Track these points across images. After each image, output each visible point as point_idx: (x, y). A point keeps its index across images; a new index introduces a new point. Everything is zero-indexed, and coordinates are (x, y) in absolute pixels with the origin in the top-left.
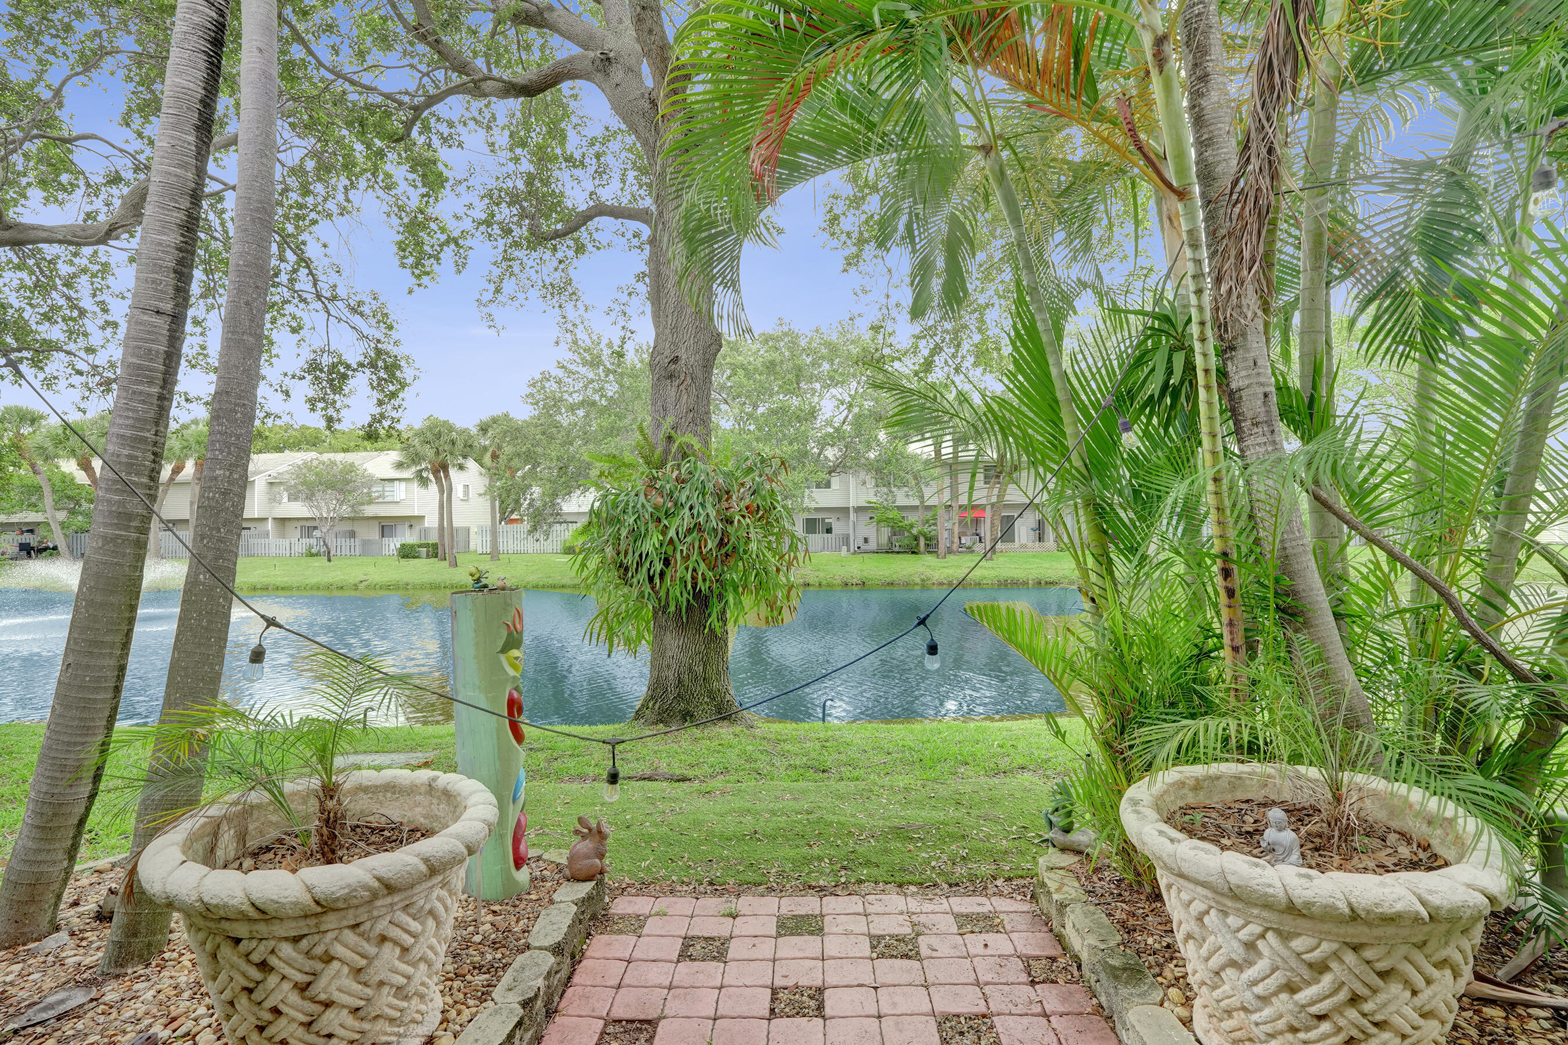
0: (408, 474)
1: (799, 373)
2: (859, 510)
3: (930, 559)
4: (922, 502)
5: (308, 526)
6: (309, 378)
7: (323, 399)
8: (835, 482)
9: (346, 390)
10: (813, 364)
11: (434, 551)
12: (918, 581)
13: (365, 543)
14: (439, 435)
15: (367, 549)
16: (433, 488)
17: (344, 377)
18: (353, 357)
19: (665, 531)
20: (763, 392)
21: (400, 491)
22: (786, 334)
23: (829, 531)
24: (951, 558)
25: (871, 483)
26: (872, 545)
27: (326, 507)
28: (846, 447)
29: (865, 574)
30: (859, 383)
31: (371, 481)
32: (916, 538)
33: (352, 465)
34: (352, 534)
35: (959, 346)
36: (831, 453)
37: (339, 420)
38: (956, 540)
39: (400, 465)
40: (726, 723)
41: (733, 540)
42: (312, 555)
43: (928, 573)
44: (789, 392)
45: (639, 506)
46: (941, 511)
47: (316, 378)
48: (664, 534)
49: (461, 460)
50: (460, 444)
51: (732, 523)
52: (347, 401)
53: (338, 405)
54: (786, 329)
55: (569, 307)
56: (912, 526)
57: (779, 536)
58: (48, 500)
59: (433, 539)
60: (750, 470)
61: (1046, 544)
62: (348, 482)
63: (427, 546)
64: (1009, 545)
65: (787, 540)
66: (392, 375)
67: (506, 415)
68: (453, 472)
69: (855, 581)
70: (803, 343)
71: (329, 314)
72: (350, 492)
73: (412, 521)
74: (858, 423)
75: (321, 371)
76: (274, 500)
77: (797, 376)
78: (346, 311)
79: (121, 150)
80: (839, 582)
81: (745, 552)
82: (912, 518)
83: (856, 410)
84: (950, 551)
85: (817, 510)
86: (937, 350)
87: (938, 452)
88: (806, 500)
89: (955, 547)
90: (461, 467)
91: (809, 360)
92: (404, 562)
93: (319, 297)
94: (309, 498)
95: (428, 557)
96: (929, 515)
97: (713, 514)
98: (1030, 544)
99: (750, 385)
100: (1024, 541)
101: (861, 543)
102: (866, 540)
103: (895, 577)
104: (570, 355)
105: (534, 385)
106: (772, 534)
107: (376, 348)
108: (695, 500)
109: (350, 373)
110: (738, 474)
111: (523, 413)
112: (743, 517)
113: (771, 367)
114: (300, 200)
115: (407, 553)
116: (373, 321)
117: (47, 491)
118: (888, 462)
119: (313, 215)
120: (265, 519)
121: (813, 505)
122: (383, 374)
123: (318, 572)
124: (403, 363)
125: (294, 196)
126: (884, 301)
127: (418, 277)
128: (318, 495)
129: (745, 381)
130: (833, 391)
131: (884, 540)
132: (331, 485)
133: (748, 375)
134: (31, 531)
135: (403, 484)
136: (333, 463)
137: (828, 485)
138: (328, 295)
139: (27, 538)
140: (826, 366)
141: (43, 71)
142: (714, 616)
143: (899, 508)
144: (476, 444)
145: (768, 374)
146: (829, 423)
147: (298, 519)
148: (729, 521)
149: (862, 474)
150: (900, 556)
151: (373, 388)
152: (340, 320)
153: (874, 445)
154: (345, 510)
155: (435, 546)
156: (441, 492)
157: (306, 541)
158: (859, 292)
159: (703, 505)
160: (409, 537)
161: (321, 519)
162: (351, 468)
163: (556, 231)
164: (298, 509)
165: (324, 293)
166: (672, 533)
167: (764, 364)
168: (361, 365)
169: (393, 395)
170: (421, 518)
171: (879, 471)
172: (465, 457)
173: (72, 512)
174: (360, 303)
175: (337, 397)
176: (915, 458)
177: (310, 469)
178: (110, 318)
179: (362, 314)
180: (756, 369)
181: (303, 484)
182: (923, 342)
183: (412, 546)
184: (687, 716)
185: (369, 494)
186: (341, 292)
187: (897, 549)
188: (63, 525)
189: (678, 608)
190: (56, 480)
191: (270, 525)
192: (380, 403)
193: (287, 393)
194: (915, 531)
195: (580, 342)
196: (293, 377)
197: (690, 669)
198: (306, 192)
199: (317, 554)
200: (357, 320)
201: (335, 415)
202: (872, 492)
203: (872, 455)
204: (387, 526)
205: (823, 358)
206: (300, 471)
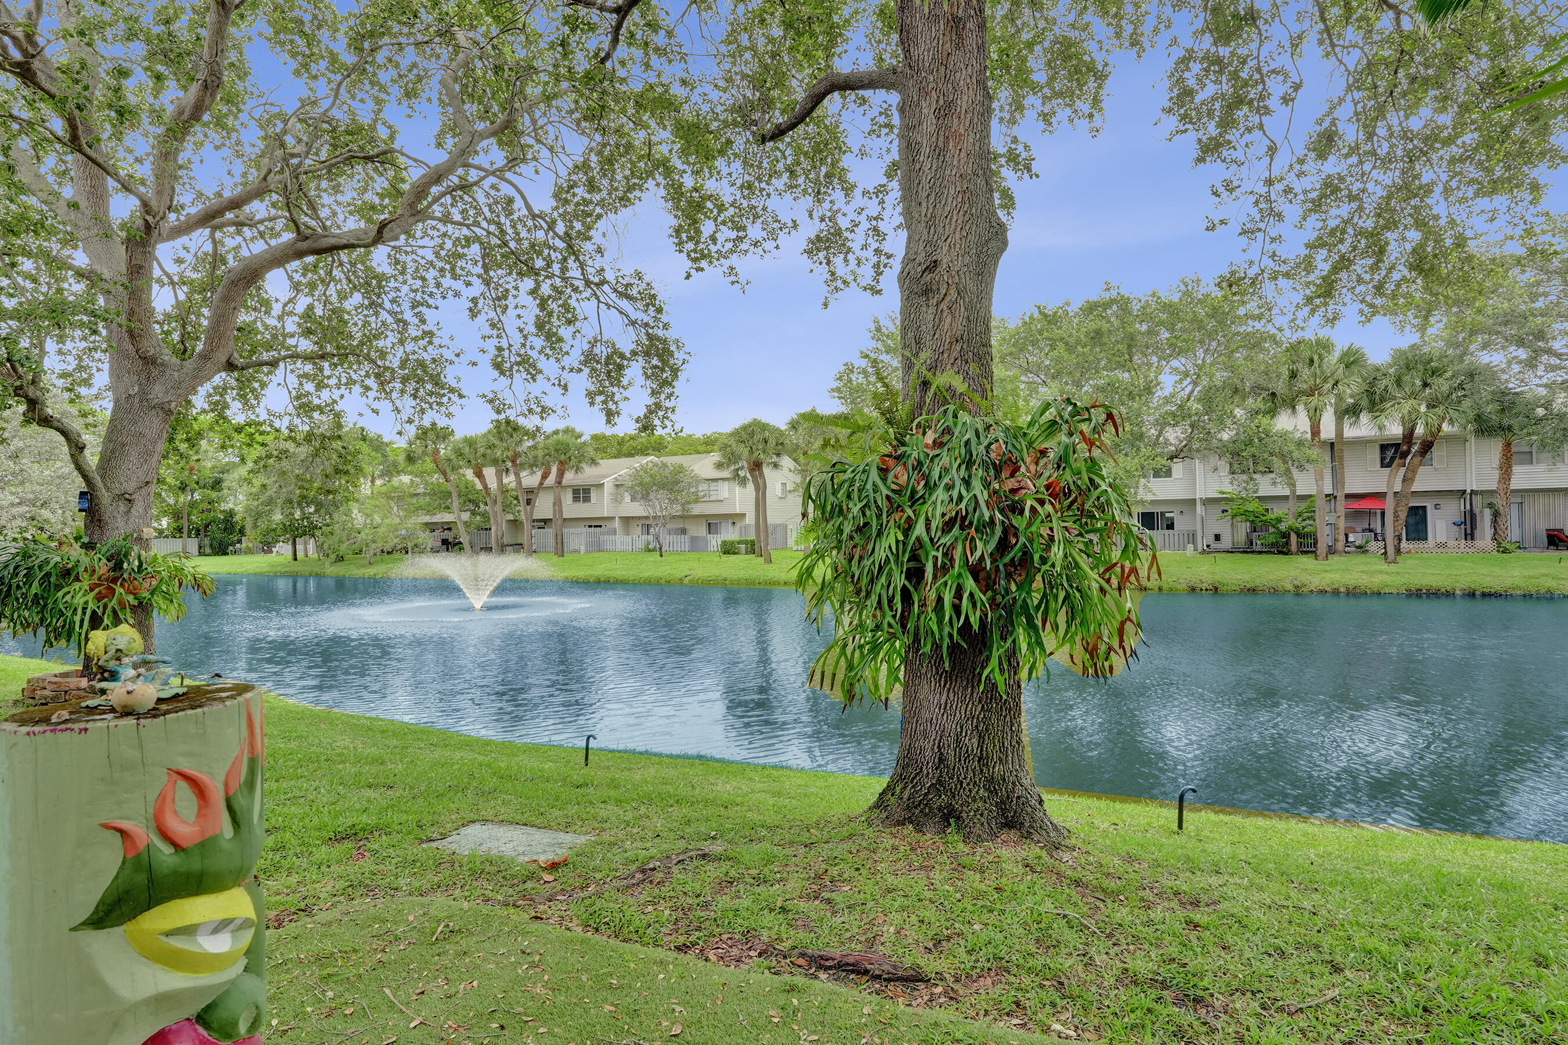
0: (726, 474)
1: (1131, 341)
2: (1208, 502)
3: (1306, 561)
4: (1294, 492)
5: (646, 525)
6: (586, 371)
7: (601, 393)
8: (1178, 468)
9: (625, 381)
10: (1150, 332)
11: (752, 548)
12: (1289, 587)
13: (694, 540)
14: (752, 435)
15: (696, 545)
16: (750, 486)
17: (620, 368)
18: (626, 346)
19: (908, 527)
20: (1086, 368)
21: (723, 491)
22: (1113, 301)
23: (1170, 526)
24: (1334, 559)
25: (1224, 466)
26: (1226, 542)
27: (660, 505)
28: (1192, 426)
29: (1218, 578)
30: (1206, 351)
31: (698, 481)
32: (1285, 535)
33: (681, 466)
34: (683, 531)
35: (1382, 251)
36: (1174, 436)
37: (618, 413)
38: (1342, 538)
39: (719, 466)
40: (1014, 835)
41: (1022, 540)
42: (649, 551)
43: (1304, 578)
44: (1121, 366)
45: (869, 486)
46: (1321, 504)
47: (594, 369)
48: (906, 533)
49: (775, 459)
50: (772, 442)
51: (1022, 512)
52: (626, 393)
53: (617, 398)
54: (1113, 294)
55: (838, 261)
56: (1279, 520)
57: (1105, 534)
58: (456, 503)
59: (752, 537)
60: (1053, 426)
61: (1479, 543)
62: (677, 482)
63: (746, 542)
64: (1421, 545)
65: (1119, 539)
66: (665, 362)
67: (814, 410)
68: (767, 471)
69: (1204, 586)
70: (1135, 307)
71: (599, 301)
72: (679, 491)
73: (735, 518)
74: (1208, 399)
75: (598, 362)
76: (617, 500)
77: (1130, 346)
78: (613, 296)
79: (416, 160)
80: (1184, 586)
81: (1044, 560)
82: (1278, 511)
83: (1205, 381)
84: (1331, 551)
85: (1153, 502)
86: (1343, 263)
87: (1315, 431)
88: (1141, 491)
89: (1340, 546)
90: (776, 466)
91: (1144, 327)
92: (725, 557)
93: (588, 283)
94: (646, 497)
95: (747, 553)
96: (1303, 506)
97: (983, 496)
98: (1452, 543)
99: (1071, 360)
100: (1442, 538)
101: (1210, 540)
102: (1217, 537)
103: (1258, 582)
104: (873, 344)
105: (840, 379)
106: (1094, 531)
107: (647, 334)
108: (956, 476)
109: (625, 363)
110: (1033, 432)
111: (831, 407)
112: (1042, 502)
113: (1097, 336)
114: (588, 196)
115: (728, 549)
116: (640, 305)
117: (454, 495)
118: (1249, 443)
119: (598, 210)
120: (613, 518)
121: (1150, 497)
122: (655, 361)
123: (652, 568)
124: (673, 348)
125: (580, 192)
126: (1263, 190)
127: (695, 260)
128: (652, 496)
129: (1066, 356)
130: (1175, 363)
131: (1241, 537)
132: (662, 486)
133: (1070, 348)
134: (450, 529)
135: (726, 483)
136: (664, 465)
137: (1168, 473)
138: (596, 280)
139: (447, 535)
140: (1165, 335)
141: (380, 110)
142: (994, 662)
143: (1261, 499)
144: (787, 441)
145: (1094, 346)
146: (1167, 401)
147: (639, 518)
148: (1017, 509)
149: (1214, 460)
150: (1264, 556)
151: (647, 377)
152: (609, 306)
153: (1229, 422)
154: (676, 510)
155: (753, 543)
156: (757, 489)
157: (644, 537)
158: (1221, 189)
159: (967, 482)
160: (730, 534)
161: (655, 518)
162: (680, 469)
163: (778, 126)
164: (637, 509)
165: (591, 277)
166: (919, 530)
167: (1087, 334)
168: (634, 353)
169: (666, 383)
170: (742, 516)
171: (1235, 454)
172: (778, 455)
173: (474, 513)
174: (628, 286)
175: (615, 389)
176: (1284, 435)
177: (646, 472)
178: (426, 328)
179: (629, 298)
180: (1078, 342)
181: (641, 484)
182: (1323, 252)
183: (732, 543)
184: (949, 816)
185: (696, 493)
186: (609, 276)
187: (1259, 548)
188: (466, 524)
189: (937, 647)
190: (462, 486)
191: (617, 524)
192: (653, 393)
193: (565, 388)
194: (1283, 527)
195: (884, 330)
196: (571, 370)
197: (958, 741)
198: (592, 186)
199: (654, 550)
200: (624, 304)
201: (613, 407)
202: (1227, 480)
203: (1225, 436)
204: (712, 524)
205: (1162, 323)
206: (636, 475)
